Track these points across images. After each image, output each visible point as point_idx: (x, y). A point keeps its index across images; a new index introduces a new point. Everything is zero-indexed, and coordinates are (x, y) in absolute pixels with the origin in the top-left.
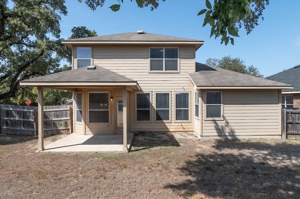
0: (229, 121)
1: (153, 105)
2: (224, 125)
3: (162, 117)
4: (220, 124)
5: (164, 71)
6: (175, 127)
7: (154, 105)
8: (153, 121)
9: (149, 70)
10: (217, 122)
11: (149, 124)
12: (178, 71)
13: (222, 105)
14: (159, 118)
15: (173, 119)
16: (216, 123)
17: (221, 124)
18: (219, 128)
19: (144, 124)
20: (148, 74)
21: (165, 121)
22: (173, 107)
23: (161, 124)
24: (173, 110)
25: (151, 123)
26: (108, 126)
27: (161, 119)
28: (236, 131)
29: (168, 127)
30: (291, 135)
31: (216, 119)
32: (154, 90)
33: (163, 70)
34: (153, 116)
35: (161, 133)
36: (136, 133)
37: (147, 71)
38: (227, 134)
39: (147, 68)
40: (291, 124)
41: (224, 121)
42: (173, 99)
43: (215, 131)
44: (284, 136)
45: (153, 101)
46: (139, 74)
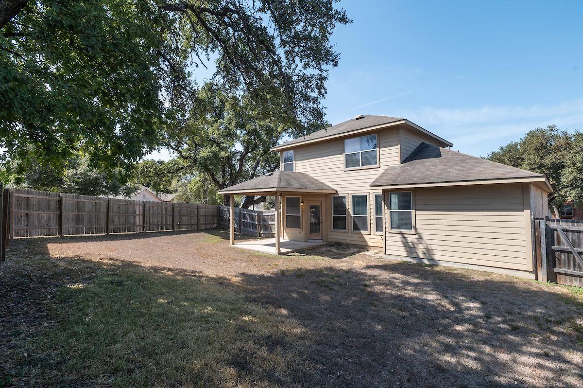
0: (424, 237)
1: (349, 210)
2: (415, 241)
3: (360, 227)
4: (409, 240)
5: (361, 167)
6: (375, 241)
7: (351, 210)
8: (350, 231)
9: (343, 168)
10: (406, 236)
11: (345, 234)
12: (377, 166)
13: (413, 211)
14: (356, 228)
15: (372, 229)
16: (404, 238)
17: (412, 239)
18: (409, 245)
19: (341, 234)
20: (343, 172)
21: (362, 232)
22: (372, 214)
23: (358, 235)
24: (372, 218)
25: (348, 233)
26: (300, 232)
27: (358, 229)
28: (435, 252)
29: (367, 240)
30: (568, 277)
31: (404, 231)
32: (350, 192)
33: (359, 166)
34: (350, 224)
35: (359, 246)
36: (332, 243)
37: (342, 169)
38: (421, 256)
39: (342, 165)
40: (566, 254)
41: (416, 236)
42: (371, 203)
43: (403, 249)
44: (542, 275)
45: (349, 205)
46: (334, 173)
